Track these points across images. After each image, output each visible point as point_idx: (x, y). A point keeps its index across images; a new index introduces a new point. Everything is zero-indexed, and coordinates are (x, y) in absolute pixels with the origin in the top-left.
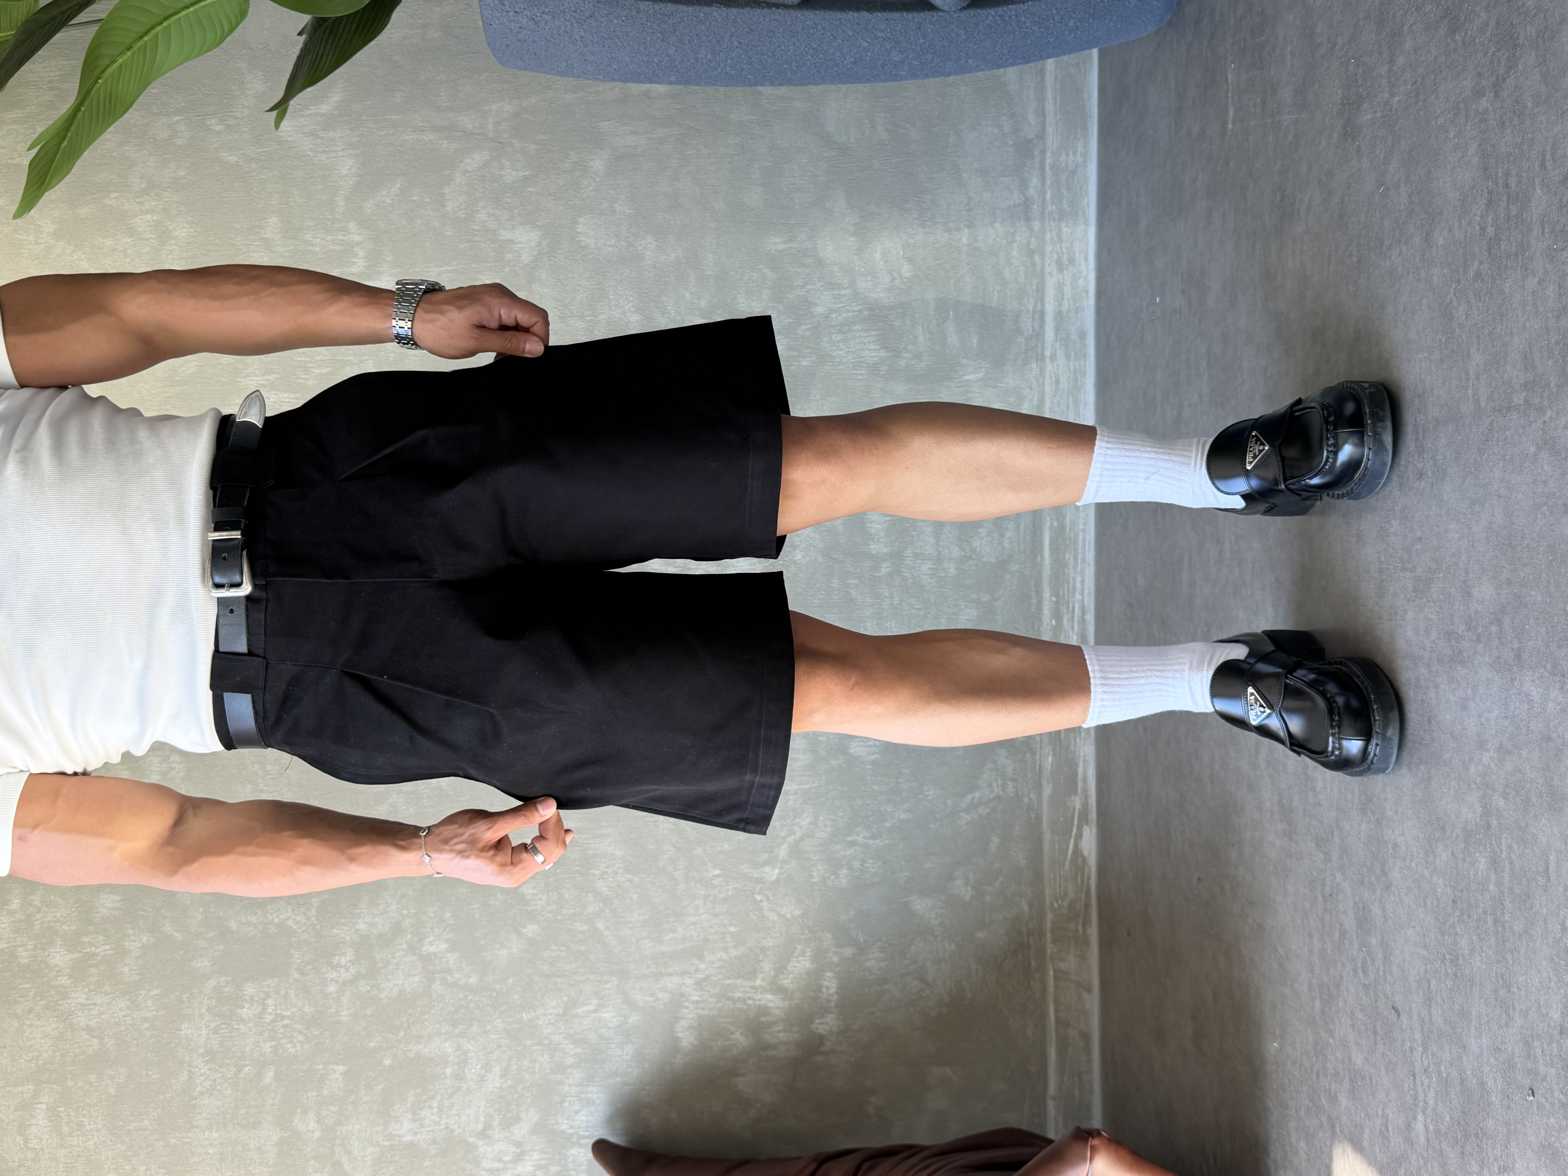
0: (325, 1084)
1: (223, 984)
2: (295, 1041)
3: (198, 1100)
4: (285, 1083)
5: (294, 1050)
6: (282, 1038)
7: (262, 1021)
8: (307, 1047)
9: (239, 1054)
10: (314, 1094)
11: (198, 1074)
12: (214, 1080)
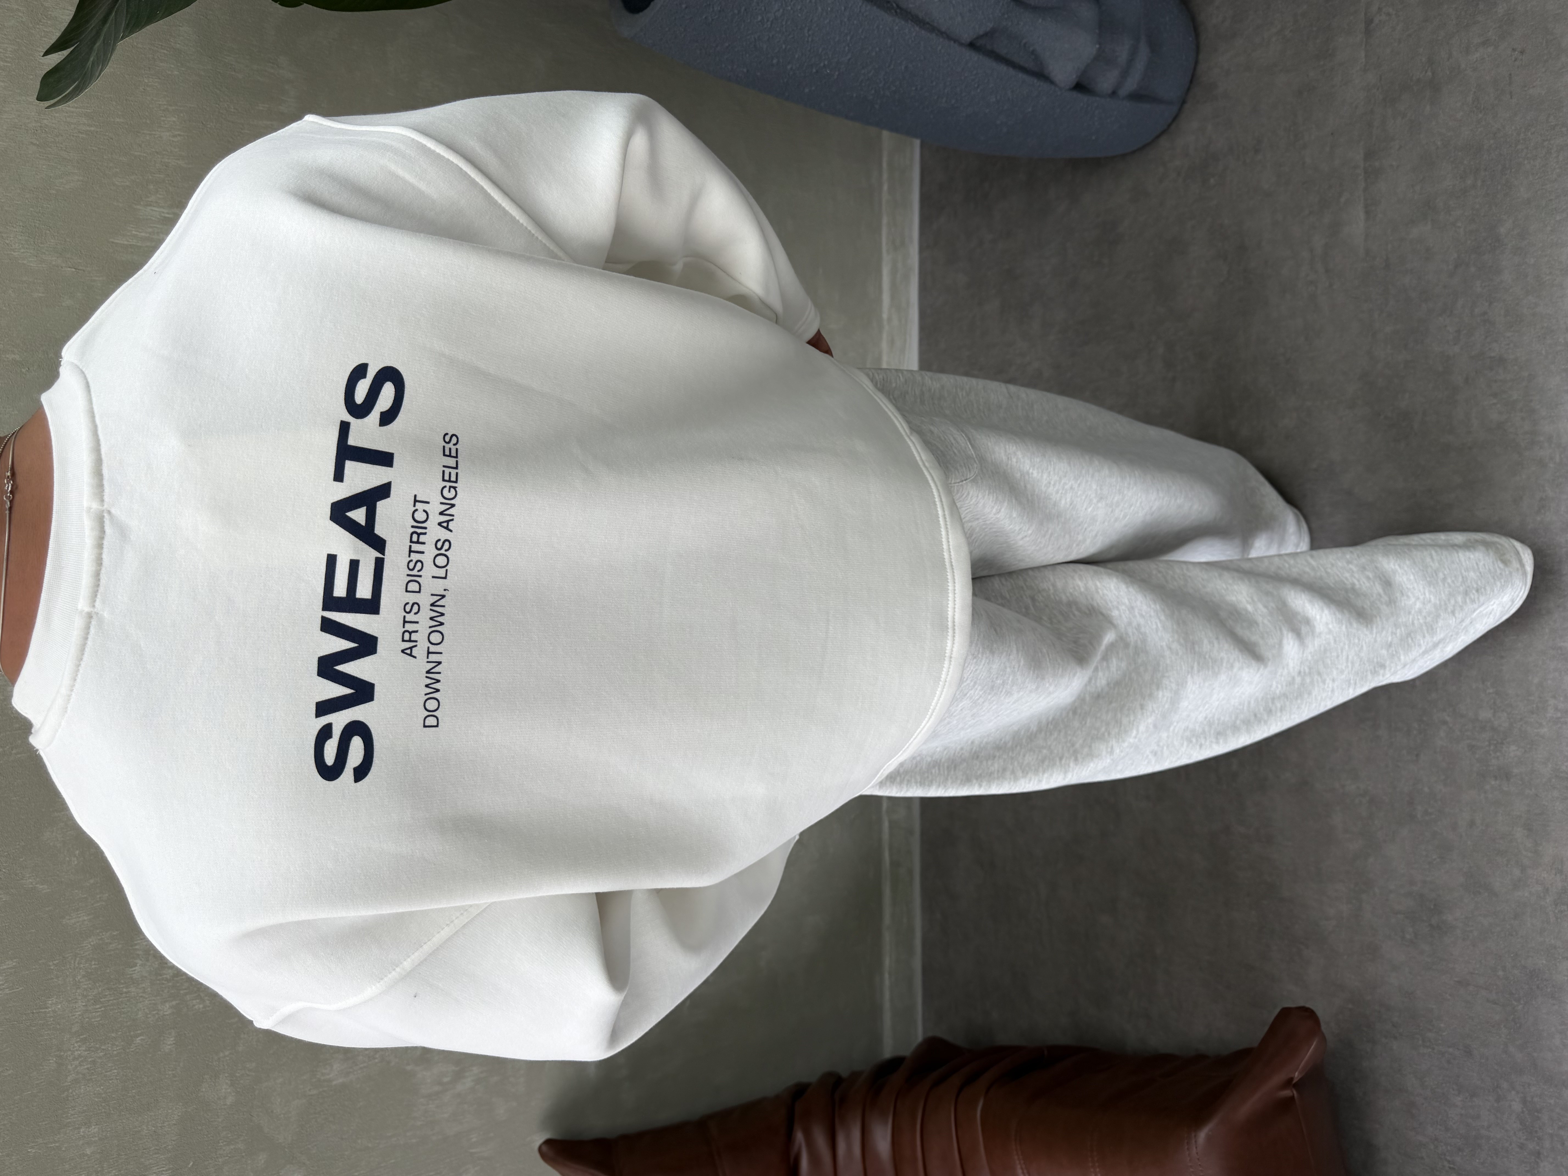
1: (107, 941)
3: (71, 1091)
4: (190, 1047)
7: (160, 977)
9: (129, 1023)
10: (227, 1053)
11: (71, 1058)
12: (94, 1062)
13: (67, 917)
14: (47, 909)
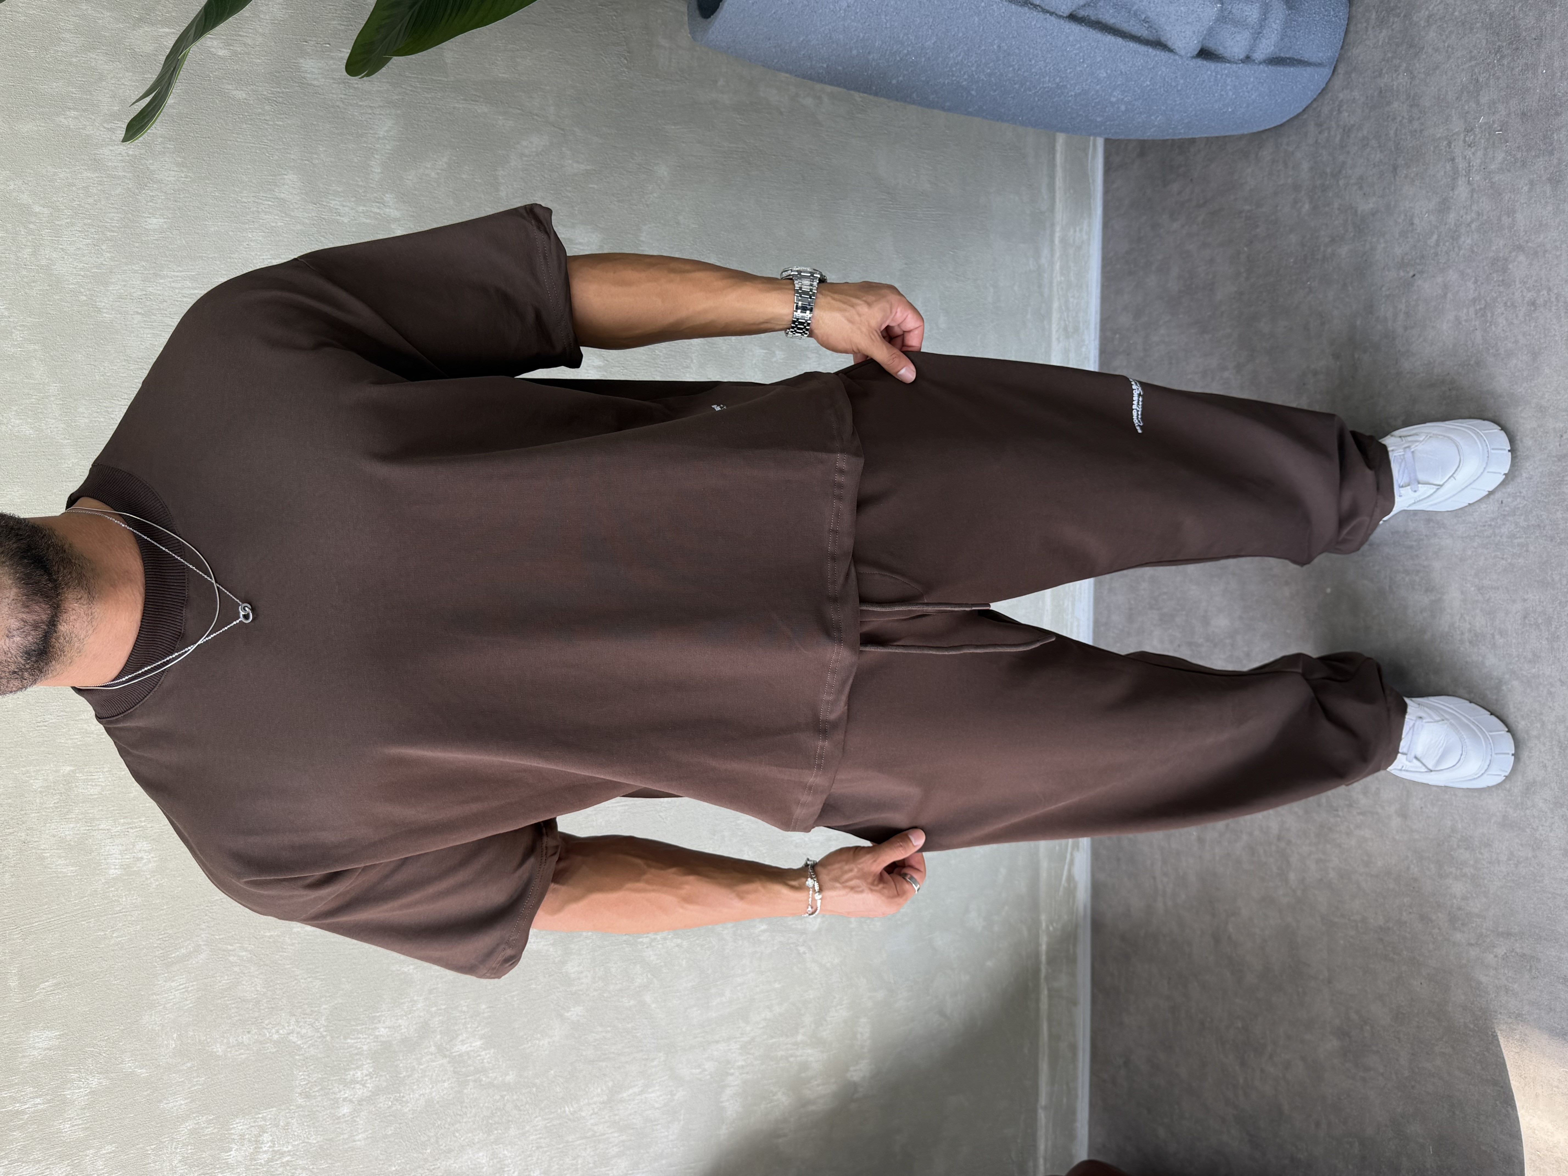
13: (165, 1102)
14: (145, 1093)
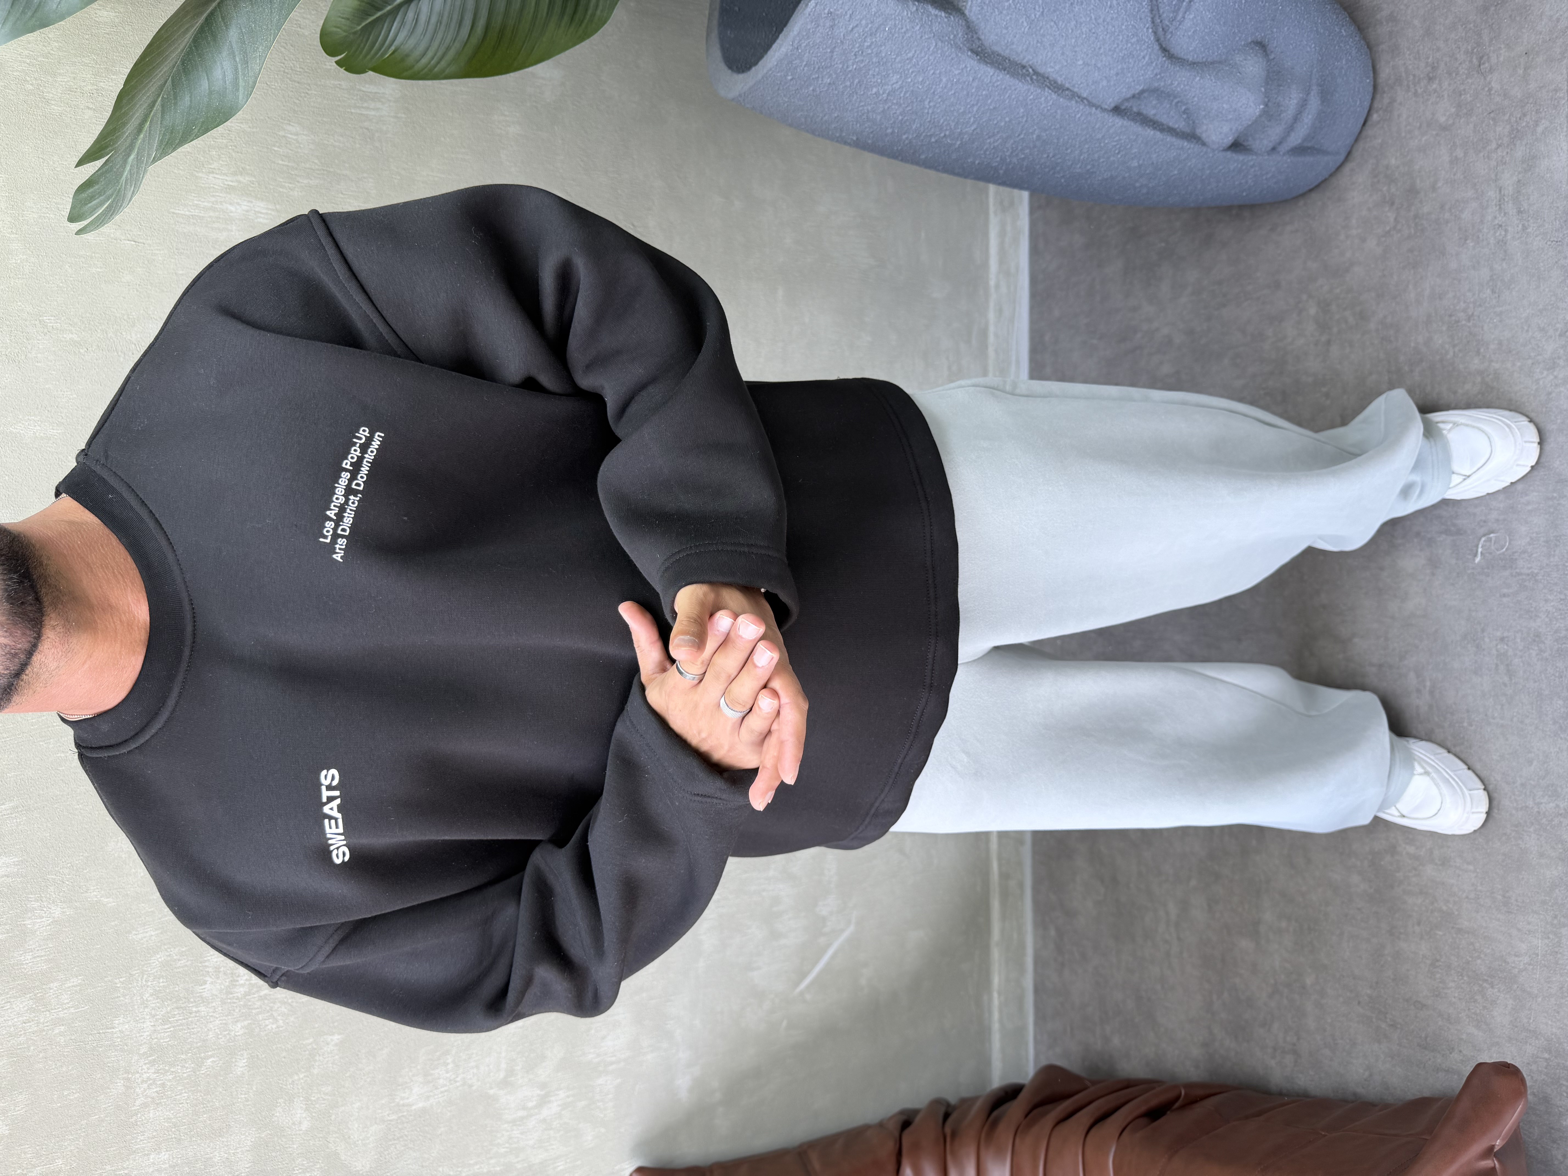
0: (315, 1061)
1: (175, 957)
2: (275, 1014)
3: (139, 1115)
4: (263, 1069)
5: (274, 1026)
6: (258, 1014)
7: (231, 996)
8: (292, 1019)
9: (199, 1044)
10: (301, 1076)
11: (139, 1081)
12: (163, 1085)
13: (134, 932)
14: (113, 924)
